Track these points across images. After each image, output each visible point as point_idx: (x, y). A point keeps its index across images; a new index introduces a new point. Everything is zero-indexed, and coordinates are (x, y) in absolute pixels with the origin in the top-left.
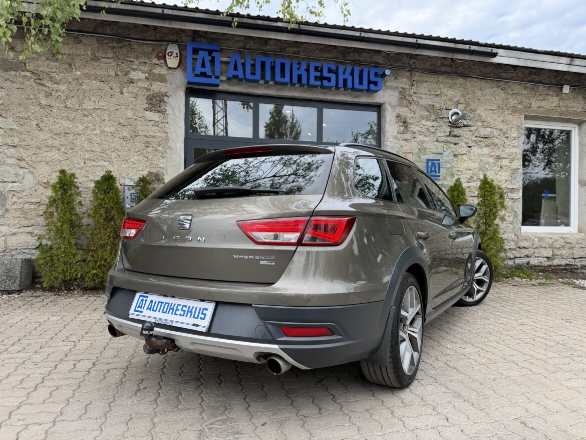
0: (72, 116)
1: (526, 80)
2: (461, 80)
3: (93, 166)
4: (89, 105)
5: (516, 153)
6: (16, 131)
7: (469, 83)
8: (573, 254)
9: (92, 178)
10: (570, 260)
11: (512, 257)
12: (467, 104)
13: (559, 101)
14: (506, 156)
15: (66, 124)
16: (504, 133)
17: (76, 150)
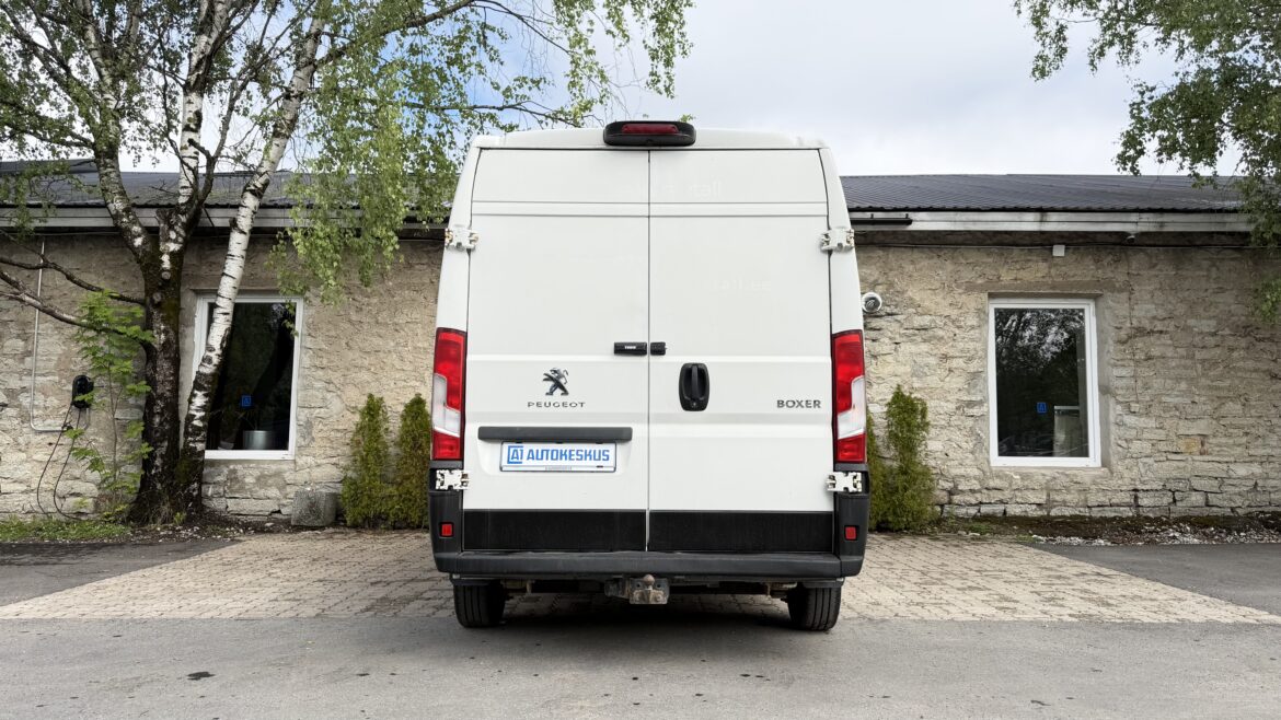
0: (382, 332)
1: (989, 242)
2: (881, 253)
3: (404, 387)
4: (401, 320)
5: (975, 350)
6: (327, 352)
7: (893, 256)
8: (1086, 500)
9: (403, 401)
10: (1082, 509)
11: (974, 502)
12: (891, 285)
13: (1050, 268)
14: (960, 355)
15: (377, 341)
16: (953, 322)
17: (387, 369)
